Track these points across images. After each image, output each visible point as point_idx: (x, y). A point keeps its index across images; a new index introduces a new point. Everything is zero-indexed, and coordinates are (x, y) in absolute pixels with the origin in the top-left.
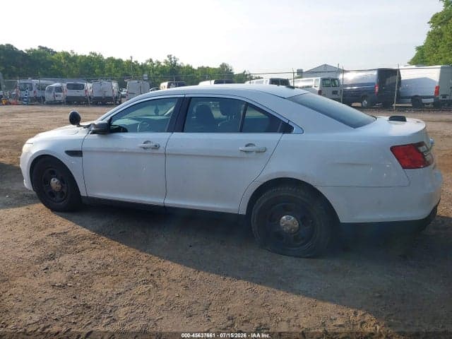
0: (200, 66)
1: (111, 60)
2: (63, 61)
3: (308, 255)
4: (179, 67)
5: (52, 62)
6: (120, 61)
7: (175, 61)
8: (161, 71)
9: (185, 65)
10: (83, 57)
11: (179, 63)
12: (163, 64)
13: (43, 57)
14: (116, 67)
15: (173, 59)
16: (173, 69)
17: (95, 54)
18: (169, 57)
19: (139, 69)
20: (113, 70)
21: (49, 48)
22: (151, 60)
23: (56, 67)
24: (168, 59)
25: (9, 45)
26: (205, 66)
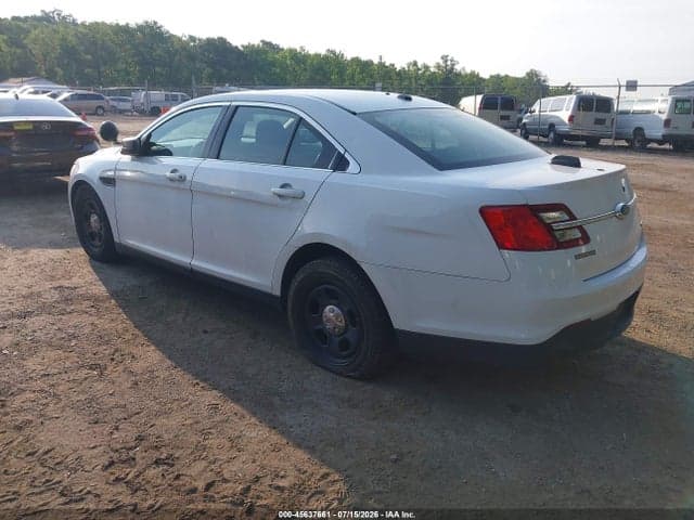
0: (493, 74)
1: (356, 60)
2: (288, 62)
3: (352, 374)
4: (458, 75)
5: (273, 64)
6: (369, 64)
7: (453, 65)
8: (428, 81)
9: (468, 71)
10: (317, 56)
11: (458, 68)
12: (432, 70)
13: (264, 56)
14: (362, 72)
15: (449, 63)
16: (448, 78)
17: (333, 52)
18: (445, 58)
19: (395, 77)
20: (357, 77)
21: (274, 43)
22: (415, 64)
23: (278, 70)
24: (441, 62)
25: (222, 38)
26: (503, 74)
